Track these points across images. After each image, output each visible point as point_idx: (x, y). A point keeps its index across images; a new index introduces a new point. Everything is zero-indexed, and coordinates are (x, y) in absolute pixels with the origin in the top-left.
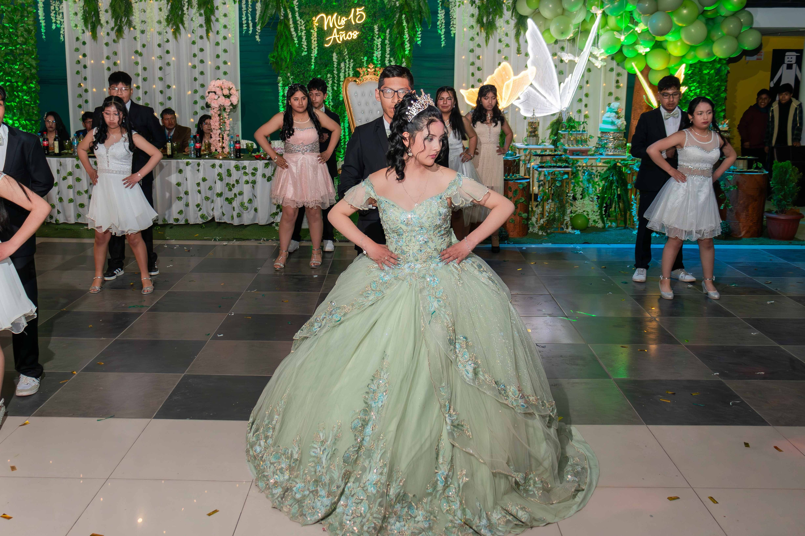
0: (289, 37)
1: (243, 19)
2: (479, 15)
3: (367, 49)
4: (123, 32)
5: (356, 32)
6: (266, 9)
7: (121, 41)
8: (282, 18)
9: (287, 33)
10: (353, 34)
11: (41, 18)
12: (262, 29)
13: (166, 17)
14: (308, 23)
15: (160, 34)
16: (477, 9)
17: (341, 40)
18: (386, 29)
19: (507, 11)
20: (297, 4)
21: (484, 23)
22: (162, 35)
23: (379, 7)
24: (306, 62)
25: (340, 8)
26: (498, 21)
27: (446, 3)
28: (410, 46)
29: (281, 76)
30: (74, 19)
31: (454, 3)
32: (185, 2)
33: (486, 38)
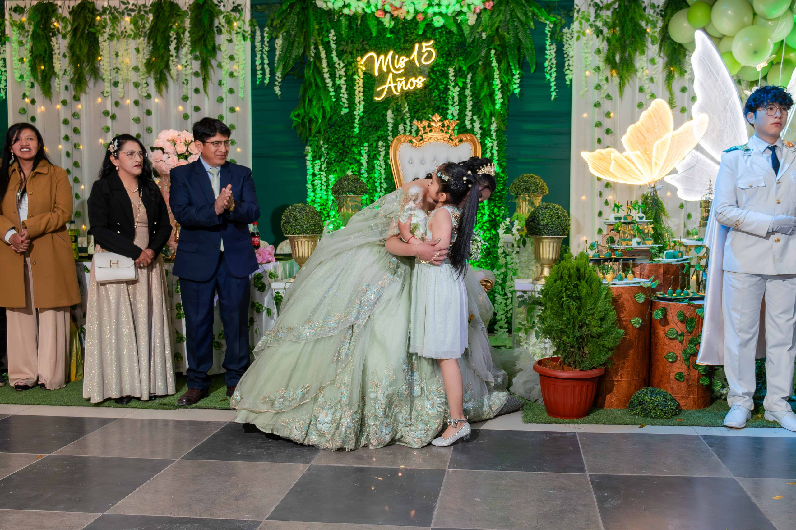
0: (320, 85)
1: (258, 63)
2: (609, 50)
3: (438, 103)
4: (86, 84)
5: (421, 77)
6: (288, 47)
7: (83, 97)
9: (319, 80)
10: (417, 81)
12: (284, 77)
13: (145, 61)
14: (350, 65)
15: (136, 85)
16: (605, 42)
17: (399, 90)
18: (466, 72)
19: (653, 45)
20: (335, 38)
21: (616, 63)
22: (140, 88)
23: (456, 40)
24: (346, 124)
25: (398, 44)
26: (638, 59)
27: (558, 34)
28: (502, 98)
29: (310, 146)
30: (19, 67)
31: (571, 34)
32: (172, 39)
33: (620, 84)
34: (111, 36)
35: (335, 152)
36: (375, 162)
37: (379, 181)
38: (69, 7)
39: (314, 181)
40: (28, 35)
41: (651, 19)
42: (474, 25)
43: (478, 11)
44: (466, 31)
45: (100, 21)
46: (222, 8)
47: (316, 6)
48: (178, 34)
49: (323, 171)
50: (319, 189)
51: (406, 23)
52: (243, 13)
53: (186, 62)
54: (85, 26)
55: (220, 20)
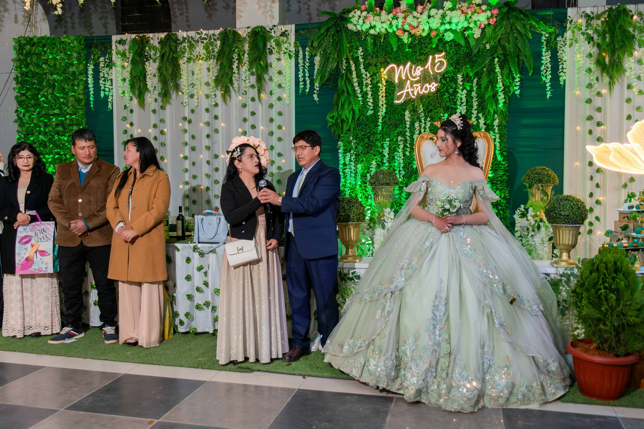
0: (351, 93)
1: (300, 76)
2: (600, 54)
3: (448, 104)
4: (170, 97)
5: (434, 83)
6: (325, 62)
7: (168, 107)
8: (344, 72)
9: (349, 88)
10: (431, 86)
11: (91, 86)
12: (321, 87)
13: (214, 78)
14: (375, 75)
15: (207, 96)
16: (596, 46)
17: (416, 94)
18: (472, 78)
19: (640, 48)
20: (362, 54)
21: (606, 64)
22: (210, 99)
23: (463, 51)
24: (371, 123)
25: (415, 56)
26: (626, 61)
27: (553, 42)
28: (504, 98)
29: (342, 141)
30: (122, 85)
31: (564, 42)
32: (235, 60)
33: (610, 83)
34: (189, 59)
35: (361, 146)
36: (395, 153)
37: (398, 169)
38: (158, 39)
39: (345, 169)
40: (128, 61)
41: (638, 25)
42: (479, 38)
43: (483, 26)
44: (472, 43)
45: (181, 48)
46: (273, 34)
47: (348, 29)
48: (239, 55)
49: (352, 161)
50: (349, 176)
51: (421, 39)
52: (289, 37)
53: (246, 77)
54: (170, 53)
55: (272, 44)
